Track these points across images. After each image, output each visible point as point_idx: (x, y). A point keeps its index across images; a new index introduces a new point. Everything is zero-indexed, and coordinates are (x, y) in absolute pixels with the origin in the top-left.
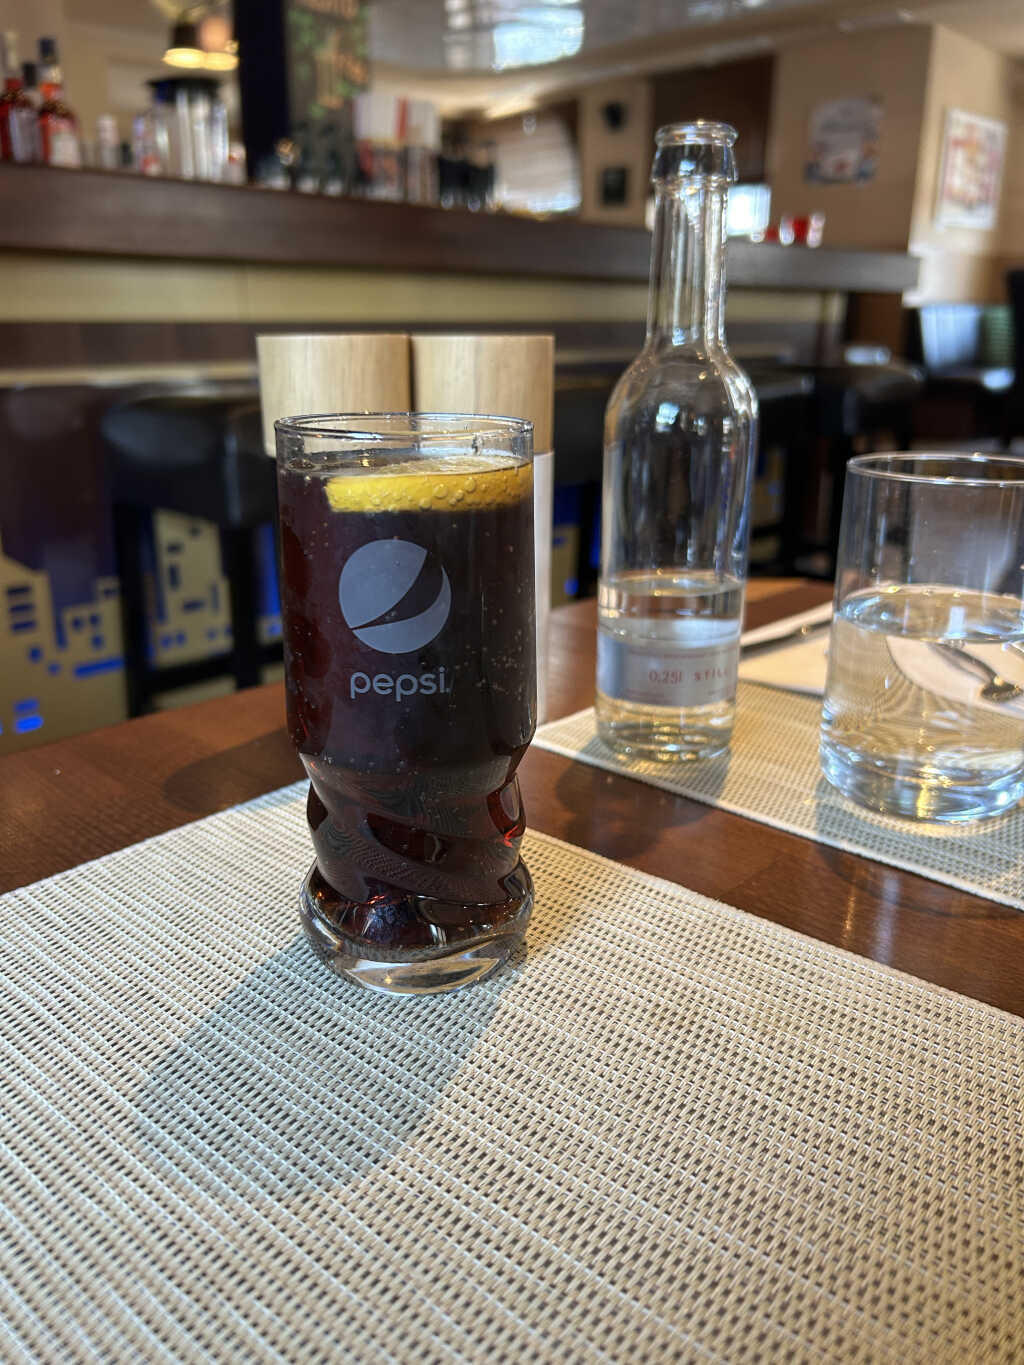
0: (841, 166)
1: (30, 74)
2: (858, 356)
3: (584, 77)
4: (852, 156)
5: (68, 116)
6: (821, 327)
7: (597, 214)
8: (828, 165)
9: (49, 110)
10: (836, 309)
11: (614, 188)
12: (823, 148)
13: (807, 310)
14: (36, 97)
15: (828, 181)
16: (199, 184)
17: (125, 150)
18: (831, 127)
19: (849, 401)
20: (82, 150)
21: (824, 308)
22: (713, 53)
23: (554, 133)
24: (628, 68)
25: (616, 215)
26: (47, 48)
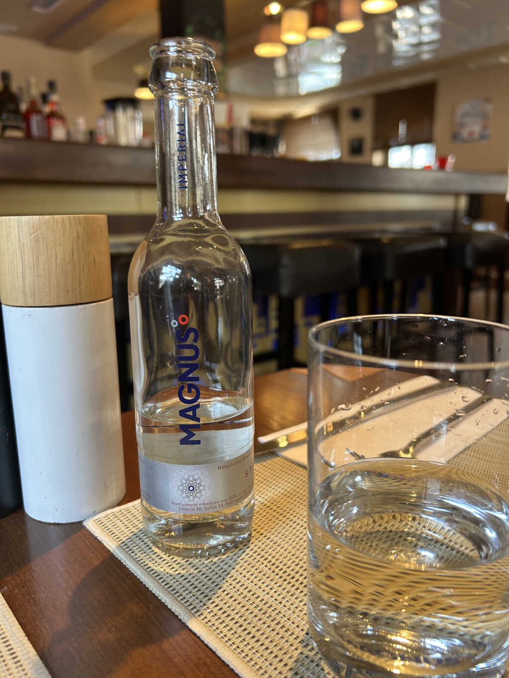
0: (471, 134)
1: (45, 98)
2: (480, 227)
3: (344, 96)
4: (476, 128)
5: (62, 118)
6: (456, 212)
7: (348, 159)
8: (465, 133)
9: (52, 115)
10: (463, 203)
11: (356, 148)
12: (462, 125)
13: (446, 204)
14: (47, 109)
15: (465, 141)
16: (128, 148)
17: (92, 134)
18: (466, 115)
19: (469, 250)
20: (68, 134)
21: (457, 202)
22: (405, 82)
23: (327, 123)
24: (363, 91)
25: (358, 160)
26: (52, 85)
